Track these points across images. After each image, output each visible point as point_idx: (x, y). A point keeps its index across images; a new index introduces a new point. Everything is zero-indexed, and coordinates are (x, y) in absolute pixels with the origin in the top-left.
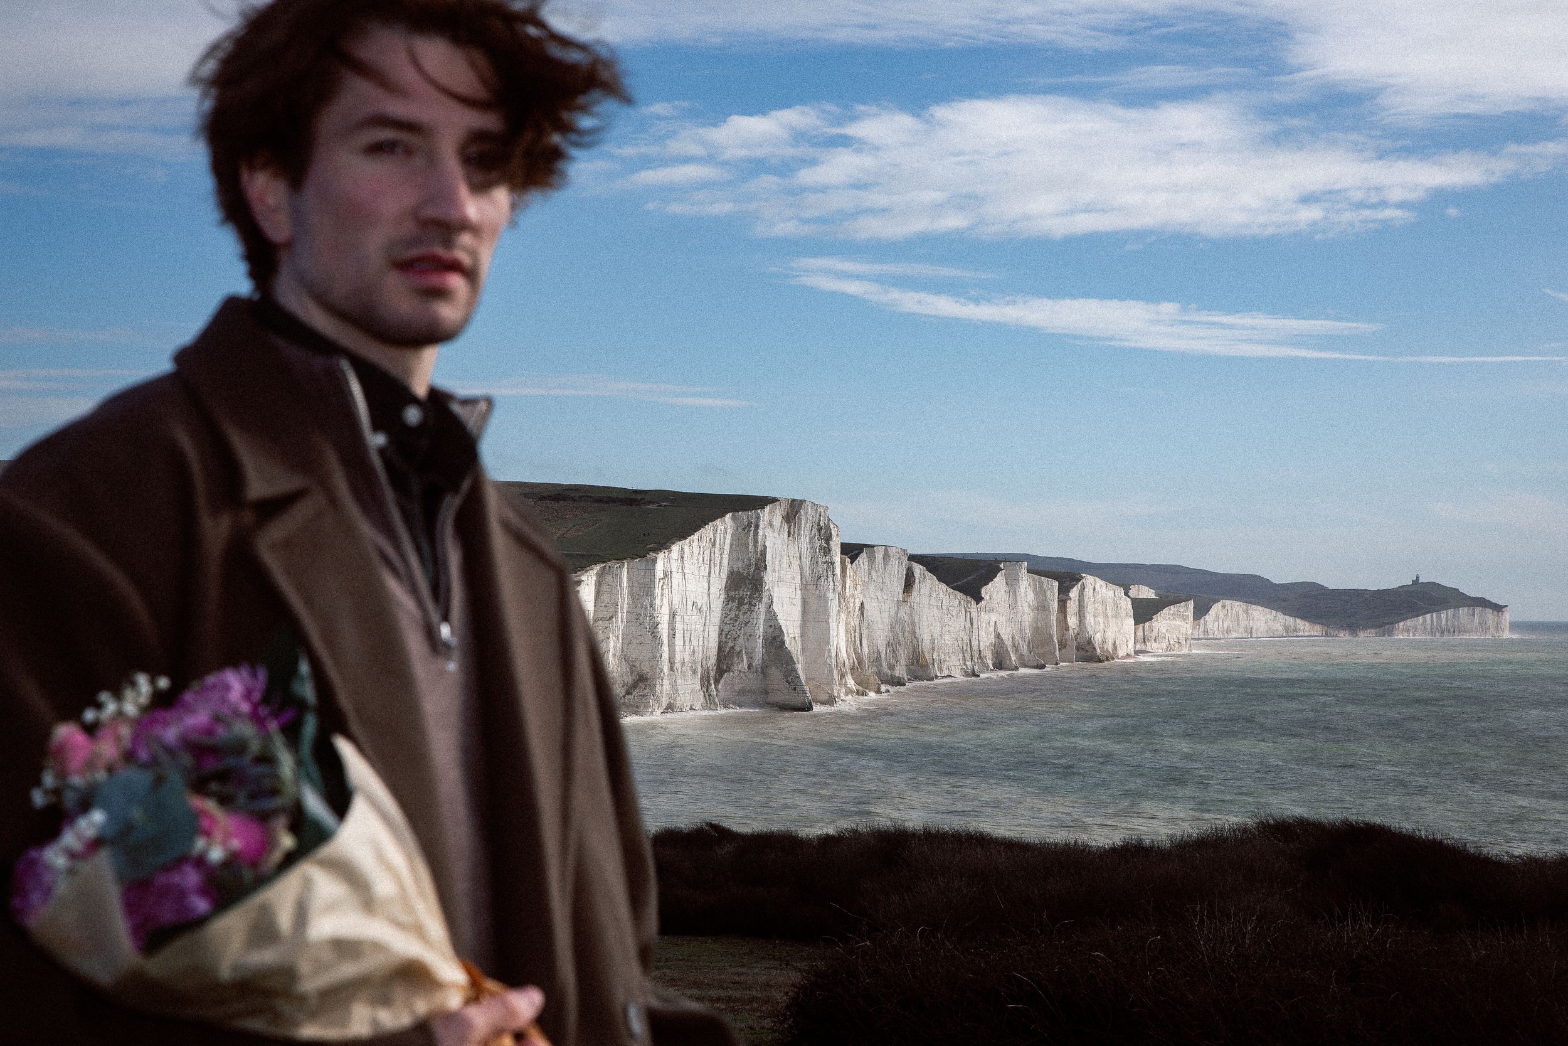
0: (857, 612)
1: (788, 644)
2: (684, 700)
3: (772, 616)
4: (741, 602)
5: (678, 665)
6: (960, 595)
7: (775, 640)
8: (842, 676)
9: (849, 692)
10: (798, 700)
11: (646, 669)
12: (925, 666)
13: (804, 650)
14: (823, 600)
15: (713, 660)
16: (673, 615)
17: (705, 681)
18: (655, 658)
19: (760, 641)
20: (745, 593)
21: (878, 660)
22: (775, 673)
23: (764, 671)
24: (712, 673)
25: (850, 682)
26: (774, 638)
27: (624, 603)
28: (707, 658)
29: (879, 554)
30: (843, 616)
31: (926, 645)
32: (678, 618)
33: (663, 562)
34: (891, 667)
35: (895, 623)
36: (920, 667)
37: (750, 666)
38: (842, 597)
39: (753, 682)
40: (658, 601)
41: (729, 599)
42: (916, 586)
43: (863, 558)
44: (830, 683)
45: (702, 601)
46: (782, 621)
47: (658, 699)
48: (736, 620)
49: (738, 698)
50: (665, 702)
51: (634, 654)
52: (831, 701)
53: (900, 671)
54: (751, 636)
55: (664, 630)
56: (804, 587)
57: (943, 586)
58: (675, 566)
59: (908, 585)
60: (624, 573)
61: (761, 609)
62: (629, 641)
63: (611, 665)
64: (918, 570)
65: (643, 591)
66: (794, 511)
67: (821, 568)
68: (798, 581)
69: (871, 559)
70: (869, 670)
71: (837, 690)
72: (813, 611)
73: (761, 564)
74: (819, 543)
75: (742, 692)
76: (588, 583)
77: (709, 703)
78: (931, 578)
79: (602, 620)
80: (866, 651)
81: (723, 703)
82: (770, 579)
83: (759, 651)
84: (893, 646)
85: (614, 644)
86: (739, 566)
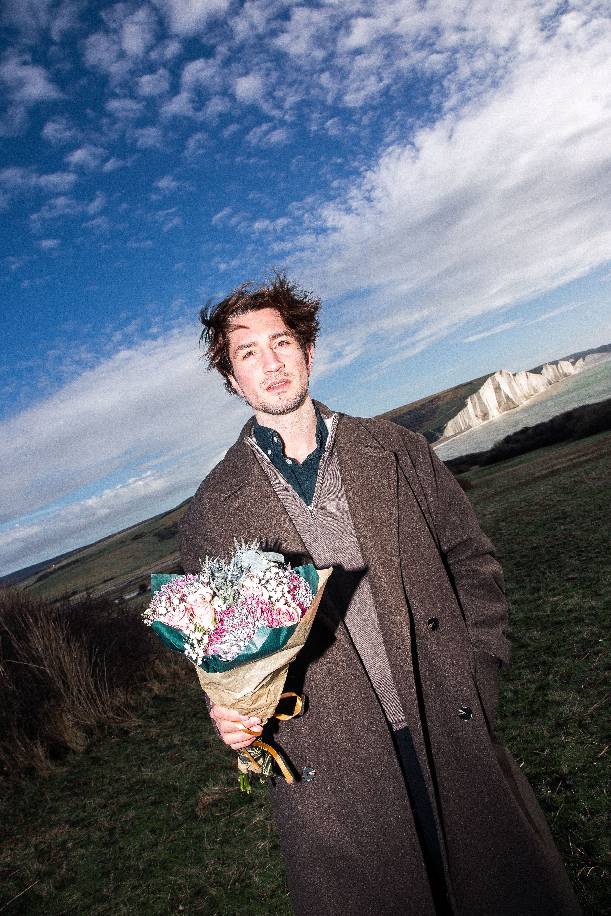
0: (520, 386)
1: (510, 397)
2: (495, 414)
3: (505, 393)
4: (498, 393)
5: (492, 408)
6: (538, 375)
7: (507, 397)
8: (522, 398)
9: (525, 401)
10: (516, 405)
11: (486, 412)
12: (537, 390)
13: (513, 397)
14: (513, 386)
15: (497, 405)
16: (487, 400)
17: (497, 409)
18: (486, 409)
19: (505, 398)
20: (498, 391)
21: (528, 393)
22: (510, 403)
23: (508, 403)
24: (499, 408)
25: (524, 399)
27: (477, 401)
29: (519, 373)
31: (535, 386)
33: (481, 391)
35: (529, 384)
36: (536, 391)
37: (505, 403)
38: (517, 384)
39: (506, 406)
40: (483, 399)
41: (496, 393)
42: (529, 376)
43: (517, 376)
44: (520, 400)
45: (491, 395)
46: (507, 393)
47: (490, 416)
48: (499, 396)
49: (505, 410)
50: (493, 416)
51: (483, 410)
52: (522, 403)
53: (532, 393)
54: (503, 397)
55: (486, 403)
56: (509, 385)
57: (534, 375)
58: (483, 391)
59: (527, 377)
60: (474, 396)
61: (502, 392)
62: (481, 408)
63: (479, 413)
64: (528, 373)
65: (479, 398)
66: (501, 373)
67: (510, 380)
68: (507, 385)
69: (519, 375)
70: (527, 395)
71: (522, 401)
72: (512, 389)
73: (499, 385)
74: (508, 376)
75: (505, 409)
76: (469, 401)
77: (500, 413)
78: (531, 374)
79: (474, 406)
80: (525, 392)
81: (503, 412)
82: (501, 386)
83: (505, 400)
84: (529, 389)
85: (478, 409)
86: (495, 386)
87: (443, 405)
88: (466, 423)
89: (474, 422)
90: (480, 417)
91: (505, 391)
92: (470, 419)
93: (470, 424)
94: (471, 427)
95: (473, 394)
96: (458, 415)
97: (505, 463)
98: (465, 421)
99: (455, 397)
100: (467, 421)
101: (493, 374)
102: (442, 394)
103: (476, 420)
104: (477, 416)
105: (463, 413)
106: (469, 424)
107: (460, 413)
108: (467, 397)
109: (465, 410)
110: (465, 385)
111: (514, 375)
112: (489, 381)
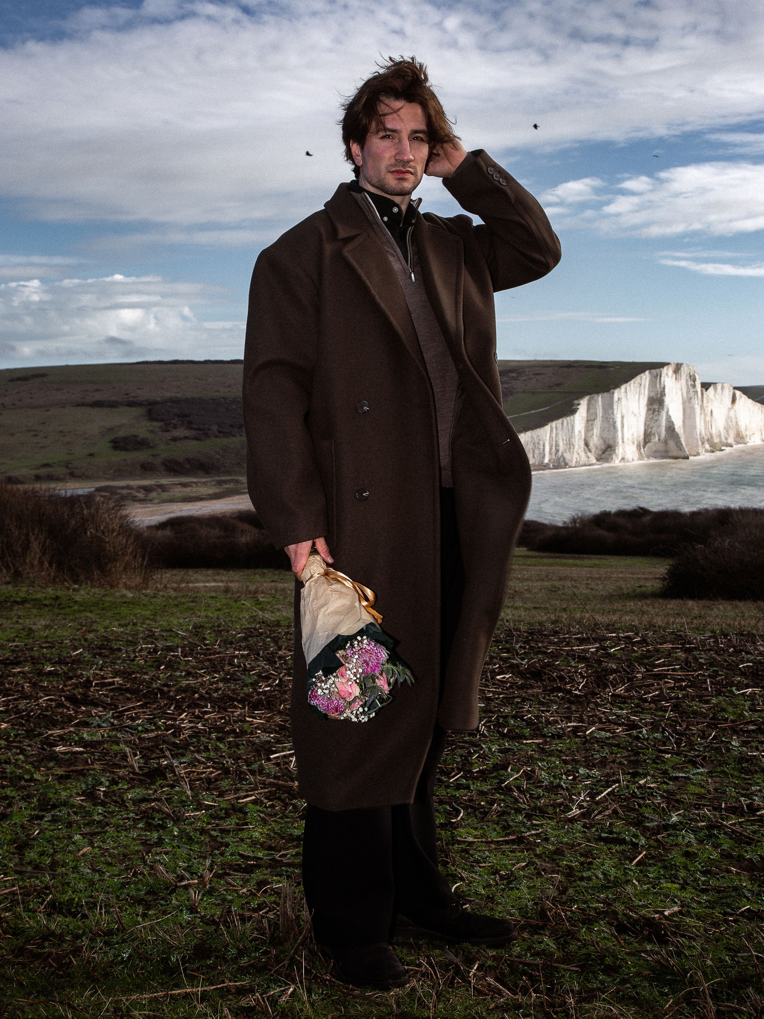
0: (709, 414)
1: (677, 429)
2: (629, 456)
3: (669, 417)
4: (654, 411)
5: (625, 440)
6: (759, 405)
7: (671, 428)
8: (703, 443)
9: (707, 451)
10: (682, 454)
11: (611, 442)
12: (742, 438)
13: (684, 432)
14: (693, 409)
15: (642, 437)
16: (623, 417)
17: (639, 446)
18: (615, 438)
19: (664, 428)
20: (656, 407)
21: (720, 436)
22: (671, 443)
23: (666, 442)
24: (642, 444)
25: (707, 446)
26: (670, 427)
27: (600, 412)
28: (639, 437)
29: (719, 386)
30: (703, 416)
31: (742, 428)
32: (625, 419)
33: (617, 394)
34: (726, 439)
35: (728, 418)
36: (740, 438)
37: (659, 440)
38: (702, 407)
39: (661, 447)
40: (615, 412)
41: (649, 410)
42: (737, 401)
43: (711, 389)
44: (697, 446)
45: (636, 411)
46: (674, 419)
47: (617, 456)
48: (652, 419)
49: (656, 454)
50: (620, 458)
51: (605, 436)
52: (698, 454)
53: (731, 441)
54: (659, 426)
55: (619, 425)
56: (684, 403)
57: (750, 401)
58: (623, 395)
59: (734, 400)
60: (600, 399)
61: (664, 414)
62: (603, 430)
63: (595, 441)
64: (738, 393)
65: (609, 407)
66: (678, 369)
67: (692, 394)
68: (681, 400)
69: (716, 389)
70: (716, 440)
71: (701, 450)
72: (688, 414)
73: (663, 393)
74: (690, 383)
75: (656, 451)
76: (583, 405)
77: (641, 457)
78: (744, 397)
79: (590, 421)
80: (714, 432)
81: (648, 457)
82: (668, 400)
83: (663, 433)
84: (727, 429)
85: (596, 431)
86: (653, 394)
87: (524, 392)
88: (557, 451)
89: (575, 455)
90: (593, 450)
91: (671, 413)
92: (570, 445)
93: (567, 456)
94: (566, 465)
95: (598, 393)
96: (548, 428)
97: (572, 558)
98: (557, 445)
99: (558, 385)
100: (561, 447)
101: (662, 365)
102: (530, 367)
103: (583, 454)
104: (587, 445)
105: (559, 426)
106: (562, 456)
107: (554, 424)
108: (581, 396)
109: (566, 420)
110: (587, 367)
111: (706, 386)
112: (645, 377)
